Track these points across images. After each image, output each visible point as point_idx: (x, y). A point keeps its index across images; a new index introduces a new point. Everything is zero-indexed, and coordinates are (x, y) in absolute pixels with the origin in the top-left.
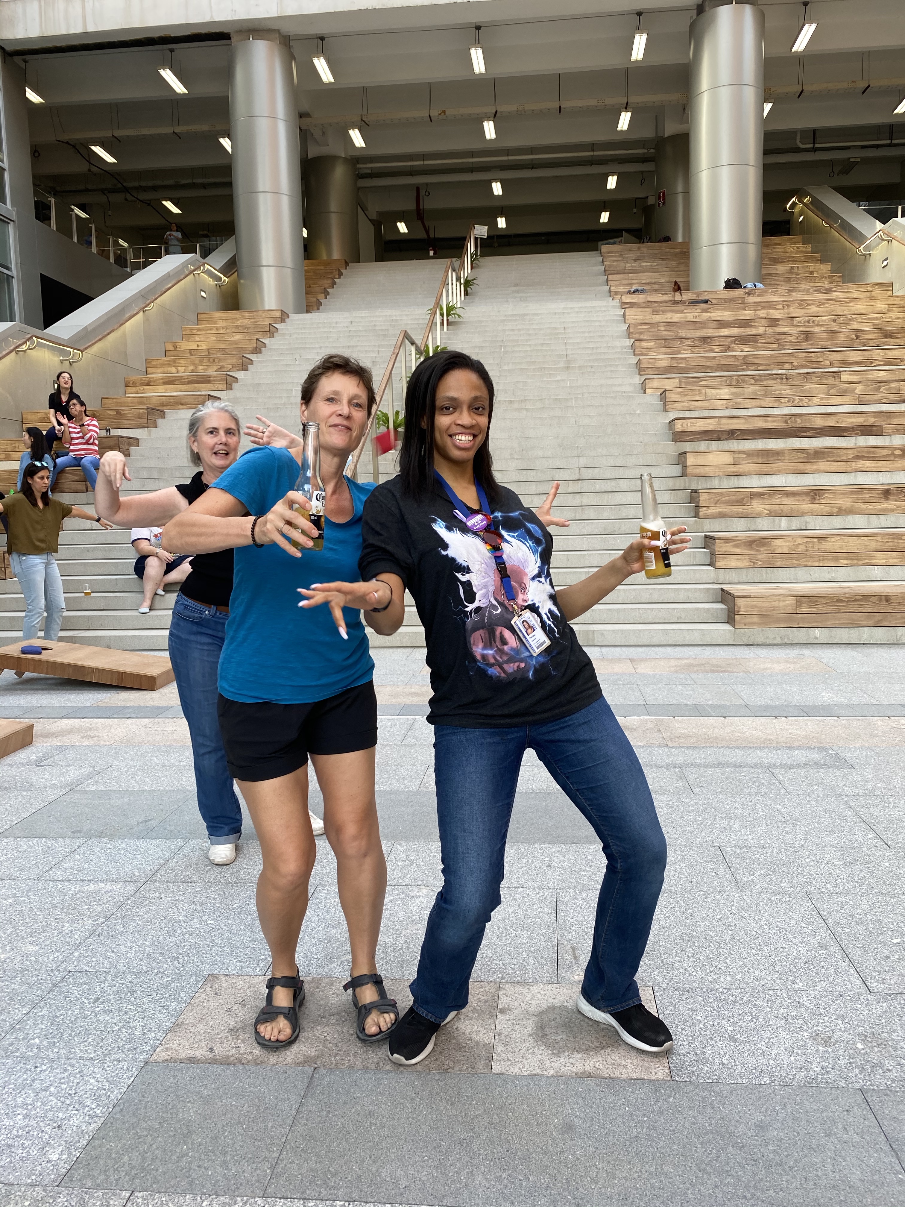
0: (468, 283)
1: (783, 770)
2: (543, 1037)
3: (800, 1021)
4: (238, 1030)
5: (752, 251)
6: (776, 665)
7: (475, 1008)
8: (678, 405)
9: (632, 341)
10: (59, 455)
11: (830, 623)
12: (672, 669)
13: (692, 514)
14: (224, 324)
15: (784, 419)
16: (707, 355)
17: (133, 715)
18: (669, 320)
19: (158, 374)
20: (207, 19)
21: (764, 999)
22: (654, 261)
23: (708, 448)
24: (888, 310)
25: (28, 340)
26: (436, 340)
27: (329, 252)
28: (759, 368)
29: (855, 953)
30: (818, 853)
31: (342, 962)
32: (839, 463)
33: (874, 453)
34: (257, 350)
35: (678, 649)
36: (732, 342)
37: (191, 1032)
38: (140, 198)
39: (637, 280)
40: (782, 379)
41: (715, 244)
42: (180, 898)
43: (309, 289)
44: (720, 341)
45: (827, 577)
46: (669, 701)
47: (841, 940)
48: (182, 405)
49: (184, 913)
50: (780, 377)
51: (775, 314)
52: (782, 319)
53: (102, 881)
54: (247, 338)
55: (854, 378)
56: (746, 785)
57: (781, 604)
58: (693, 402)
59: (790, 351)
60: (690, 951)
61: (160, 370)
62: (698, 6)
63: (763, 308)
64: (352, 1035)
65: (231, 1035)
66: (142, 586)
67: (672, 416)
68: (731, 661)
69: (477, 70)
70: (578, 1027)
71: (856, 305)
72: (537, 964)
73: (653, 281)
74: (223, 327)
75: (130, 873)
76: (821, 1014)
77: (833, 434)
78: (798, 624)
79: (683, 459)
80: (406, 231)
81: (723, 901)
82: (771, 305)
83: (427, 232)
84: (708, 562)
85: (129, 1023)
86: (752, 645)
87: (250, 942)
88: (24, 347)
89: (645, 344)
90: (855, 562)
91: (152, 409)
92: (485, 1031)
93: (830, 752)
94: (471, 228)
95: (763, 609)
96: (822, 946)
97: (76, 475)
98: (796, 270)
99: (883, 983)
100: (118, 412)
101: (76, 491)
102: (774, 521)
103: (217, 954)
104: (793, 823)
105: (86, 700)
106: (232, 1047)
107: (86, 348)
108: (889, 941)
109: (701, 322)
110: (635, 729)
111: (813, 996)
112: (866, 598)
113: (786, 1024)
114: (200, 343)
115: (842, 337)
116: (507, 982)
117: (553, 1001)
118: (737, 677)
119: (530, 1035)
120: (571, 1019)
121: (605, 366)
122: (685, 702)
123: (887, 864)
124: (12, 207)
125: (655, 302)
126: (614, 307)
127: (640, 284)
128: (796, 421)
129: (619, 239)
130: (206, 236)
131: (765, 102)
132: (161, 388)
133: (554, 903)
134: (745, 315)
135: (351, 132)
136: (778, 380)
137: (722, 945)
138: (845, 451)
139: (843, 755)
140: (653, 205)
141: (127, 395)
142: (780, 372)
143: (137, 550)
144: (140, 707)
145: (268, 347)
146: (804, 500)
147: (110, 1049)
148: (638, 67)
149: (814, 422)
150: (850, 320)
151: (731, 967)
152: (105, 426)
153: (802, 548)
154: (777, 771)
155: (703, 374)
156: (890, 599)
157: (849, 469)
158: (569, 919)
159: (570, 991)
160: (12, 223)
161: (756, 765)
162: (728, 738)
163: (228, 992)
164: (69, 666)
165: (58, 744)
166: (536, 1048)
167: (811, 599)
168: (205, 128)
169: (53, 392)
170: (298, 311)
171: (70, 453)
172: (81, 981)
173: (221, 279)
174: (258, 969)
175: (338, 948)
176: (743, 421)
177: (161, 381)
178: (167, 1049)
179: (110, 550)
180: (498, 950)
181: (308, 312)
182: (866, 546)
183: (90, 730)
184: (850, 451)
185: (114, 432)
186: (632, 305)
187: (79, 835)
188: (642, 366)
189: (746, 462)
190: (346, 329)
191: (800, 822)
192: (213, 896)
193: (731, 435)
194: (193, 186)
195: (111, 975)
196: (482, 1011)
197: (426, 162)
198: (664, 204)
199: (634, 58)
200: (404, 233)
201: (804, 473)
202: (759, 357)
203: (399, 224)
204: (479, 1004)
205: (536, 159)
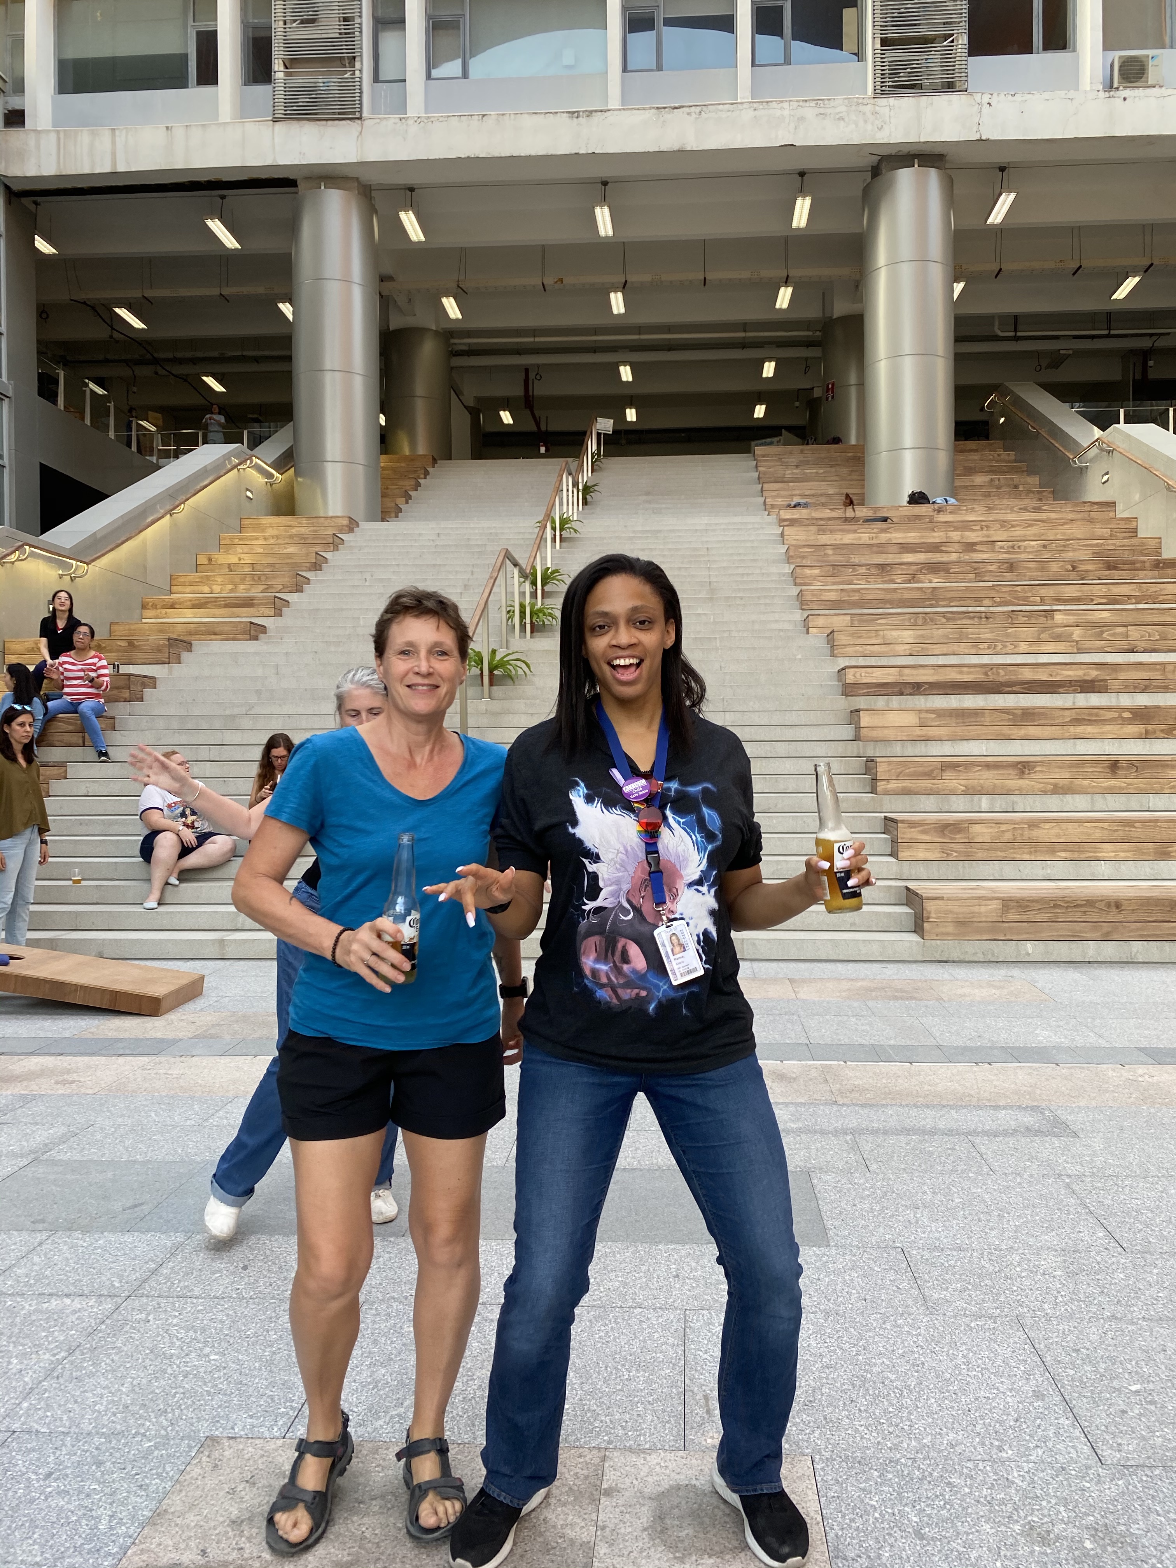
0: (587, 490)
1: (986, 1138)
2: (662, 1532)
3: (1009, 1508)
4: (242, 1522)
5: (943, 459)
6: (977, 991)
7: (570, 1489)
8: (850, 650)
9: (792, 566)
10: (51, 697)
11: (1045, 935)
12: (844, 994)
13: (868, 789)
14: (274, 532)
15: (983, 670)
16: (886, 586)
17: (128, 1051)
18: (838, 542)
19: (185, 594)
20: (268, 162)
21: (961, 1474)
22: (821, 468)
23: (888, 704)
24: (1111, 535)
25: (18, 548)
26: (546, 560)
27: (413, 444)
28: (952, 604)
29: (1082, 1406)
30: (1032, 1258)
31: (392, 1417)
32: (1054, 728)
33: (1097, 715)
34: (316, 567)
35: (851, 965)
36: (917, 571)
37: (177, 1525)
38: (174, 372)
39: (799, 491)
40: (981, 618)
41: (896, 449)
42: (175, 1321)
43: (385, 491)
44: (902, 569)
45: (1041, 874)
46: (839, 1040)
47: (1063, 1387)
48: (215, 634)
49: (178, 1343)
50: (979, 615)
51: (972, 536)
52: (981, 543)
53: (68, 1296)
54: (304, 551)
55: (1071, 619)
56: (938, 1160)
57: (983, 909)
58: (868, 647)
59: (990, 584)
60: (862, 1402)
61: (188, 589)
62: (873, 167)
63: (956, 529)
64: (400, 1529)
65: (233, 1530)
66: (149, 873)
67: (842, 663)
68: (920, 984)
69: (602, 233)
70: (710, 1518)
71: (1071, 528)
72: (656, 1422)
73: (819, 492)
74: (273, 537)
75: (108, 1283)
76: (1037, 1497)
77: (1045, 690)
78: (1005, 935)
79: (856, 719)
80: (511, 422)
81: (907, 1329)
82: (966, 526)
83: (538, 424)
84: (889, 851)
85: (91, 1510)
86: (946, 962)
87: (267, 1387)
88: (13, 558)
89: (808, 571)
90: (1076, 855)
91: (176, 640)
92: (583, 1524)
93: (1047, 1113)
94: (593, 420)
95: (960, 916)
96: (1038, 1395)
97: (71, 724)
98: (997, 482)
99: (1119, 1451)
100: (131, 643)
101: (70, 745)
102: (972, 801)
103: (220, 1406)
104: (999, 1215)
105: (64, 1029)
106: (233, 1549)
107: (93, 560)
108: (1126, 1388)
109: (879, 545)
110: (795, 1079)
111: (1026, 1469)
112: (1090, 903)
113: (990, 1512)
114: (242, 556)
115: (1055, 567)
116: (615, 1448)
117: (677, 1477)
118: (926, 1006)
119: (645, 1529)
120: (700, 1505)
121: (759, 598)
122: (860, 1040)
123: (1122, 1276)
124: (8, 379)
125: (821, 519)
126: (770, 524)
127: (803, 496)
128: (998, 673)
129: (778, 439)
130: (256, 421)
131: (955, 281)
132: (189, 612)
133: (682, 1330)
134: (934, 537)
135: (444, 300)
136: (976, 620)
137: (905, 1393)
138: (1061, 712)
139: (1063, 1118)
140: (820, 398)
141: (144, 621)
142: (978, 609)
143: (147, 824)
144: (137, 1040)
145: (331, 563)
146: (1010, 774)
147: (63, 1549)
148: (800, 237)
149: (1022, 674)
150: (1064, 546)
151: (916, 1426)
152: (112, 661)
153: (1008, 836)
154: (978, 1140)
155: (880, 611)
156: (1122, 905)
157: (1067, 735)
158: (701, 1354)
159: (700, 1462)
160: (7, 400)
161: (950, 1130)
162: (914, 1092)
163: (232, 1464)
164: (45, 981)
165: (23, 1092)
166: (653, 1550)
167: (1022, 904)
168: (261, 290)
169: (47, 615)
170: (371, 519)
171: (65, 697)
172: (29, 1446)
173: (272, 476)
174: (276, 1429)
175: (387, 1396)
176: (931, 671)
177: (189, 603)
178: (142, 1550)
179: (111, 824)
180: (605, 1400)
181: (383, 520)
182: (1089, 835)
183: (68, 1072)
184: (1067, 713)
185: (124, 669)
186: (792, 522)
187: (40, 1226)
188: (804, 598)
189: (936, 724)
190: (432, 543)
191: (1008, 1213)
192: (220, 1317)
193: (917, 688)
194: (243, 359)
195: (71, 1437)
196: (581, 1492)
197: (537, 339)
198: (833, 397)
199: (795, 225)
200: (509, 425)
201: (1009, 739)
202: (952, 590)
203: (502, 413)
204: (576, 1481)
205: (673, 339)
